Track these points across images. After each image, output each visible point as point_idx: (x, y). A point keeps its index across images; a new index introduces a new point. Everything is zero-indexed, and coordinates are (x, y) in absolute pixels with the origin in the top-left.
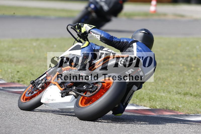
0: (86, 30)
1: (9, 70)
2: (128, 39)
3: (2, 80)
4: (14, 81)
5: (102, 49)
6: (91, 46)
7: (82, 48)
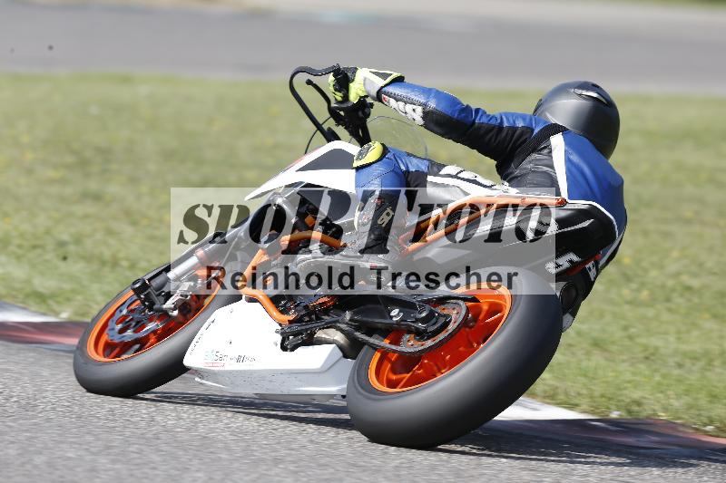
0: (366, 91)
2: (531, 120)
5: (435, 169)
6: (392, 157)
7: (358, 169)
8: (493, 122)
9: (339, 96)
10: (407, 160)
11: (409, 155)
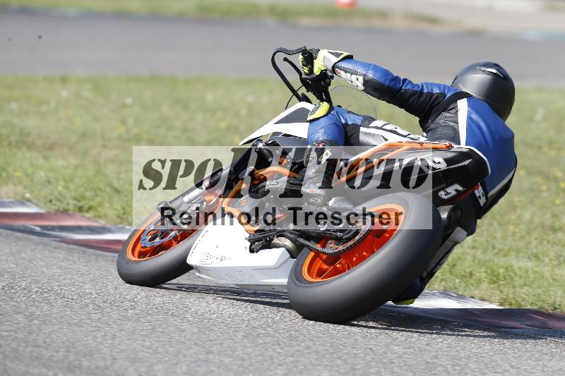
0: (325, 66)
1: (42, 174)
2: (445, 86)
3: (28, 203)
4: (66, 207)
5: (367, 123)
6: (335, 114)
7: (311, 121)
8: (415, 89)
9: (306, 70)
10: (347, 116)
11: (349, 112)
